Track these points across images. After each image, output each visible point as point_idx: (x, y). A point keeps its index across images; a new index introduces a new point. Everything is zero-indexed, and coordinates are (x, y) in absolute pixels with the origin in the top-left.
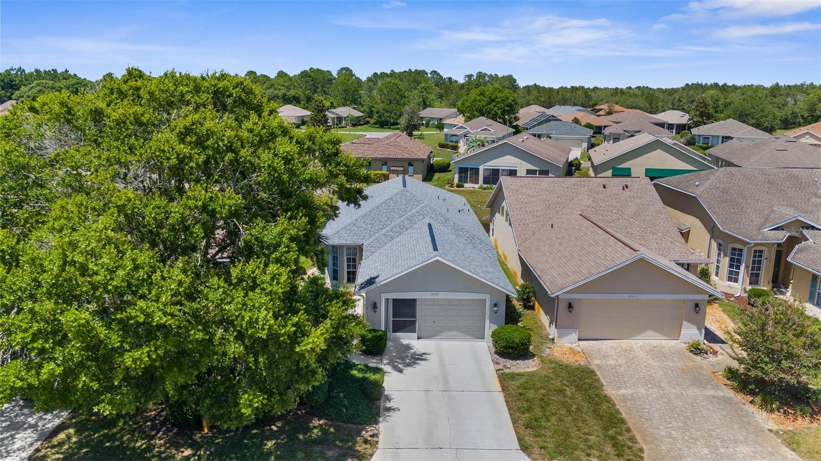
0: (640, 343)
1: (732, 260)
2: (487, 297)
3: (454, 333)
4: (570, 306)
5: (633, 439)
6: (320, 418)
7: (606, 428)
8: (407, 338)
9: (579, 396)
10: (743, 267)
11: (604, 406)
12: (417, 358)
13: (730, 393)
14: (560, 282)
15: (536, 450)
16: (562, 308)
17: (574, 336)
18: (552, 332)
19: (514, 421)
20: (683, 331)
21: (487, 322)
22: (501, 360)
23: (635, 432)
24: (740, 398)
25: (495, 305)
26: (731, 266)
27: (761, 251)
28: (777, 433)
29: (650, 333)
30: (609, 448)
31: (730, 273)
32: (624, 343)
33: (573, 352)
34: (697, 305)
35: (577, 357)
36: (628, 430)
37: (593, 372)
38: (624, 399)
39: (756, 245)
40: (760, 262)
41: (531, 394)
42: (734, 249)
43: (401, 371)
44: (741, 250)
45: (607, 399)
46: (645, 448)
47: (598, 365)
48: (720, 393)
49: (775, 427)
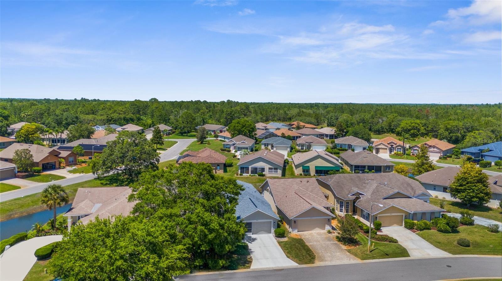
0: (315, 231)
1: (340, 205)
2: (272, 221)
3: (263, 232)
4: (295, 222)
5: (313, 254)
6: (235, 255)
7: (307, 252)
8: (249, 235)
9: (299, 246)
10: (343, 207)
11: (306, 247)
12: (254, 240)
13: (337, 242)
14: (292, 215)
15: (291, 257)
16: (293, 222)
17: (296, 231)
18: (290, 230)
19: (284, 252)
20: (326, 227)
21: (272, 228)
22: (278, 238)
23: (314, 252)
24: (339, 243)
25: (274, 223)
26: (340, 207)
27: (348, 202)
28: (346, 250)
29: (317, 229)
30: (308, 256)
31: (341, 209)
32: (310, 232)
33: (296, 235)
34: (329, 220)
35: (298, 236)
36: (312, 252)
37: (302, 240)
38: (311, 245)
39: (346, 200)
40: (348, 206)
41: (287, 246)
42: (341, 202)
43: (251, 243)
44: (343, 202)
45: (307, 246)
46: (316, 255)
47: (304, 238)
48: (334, 242)
49: (346, 249)
